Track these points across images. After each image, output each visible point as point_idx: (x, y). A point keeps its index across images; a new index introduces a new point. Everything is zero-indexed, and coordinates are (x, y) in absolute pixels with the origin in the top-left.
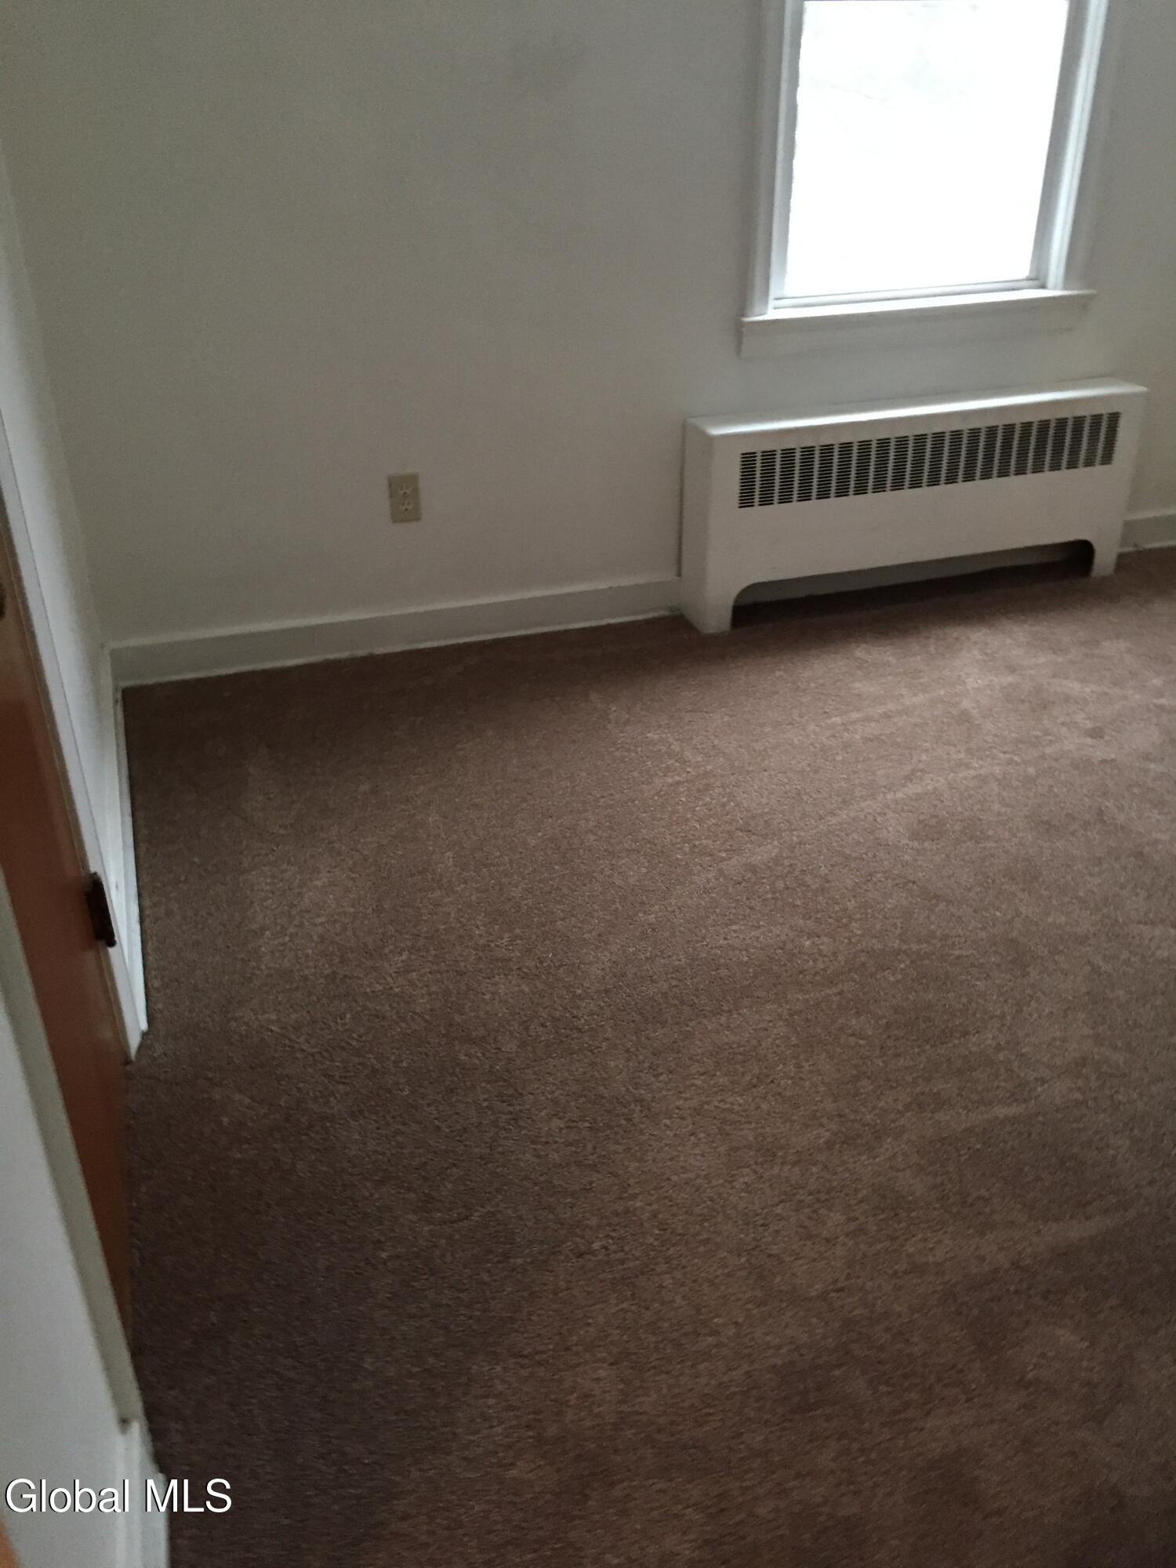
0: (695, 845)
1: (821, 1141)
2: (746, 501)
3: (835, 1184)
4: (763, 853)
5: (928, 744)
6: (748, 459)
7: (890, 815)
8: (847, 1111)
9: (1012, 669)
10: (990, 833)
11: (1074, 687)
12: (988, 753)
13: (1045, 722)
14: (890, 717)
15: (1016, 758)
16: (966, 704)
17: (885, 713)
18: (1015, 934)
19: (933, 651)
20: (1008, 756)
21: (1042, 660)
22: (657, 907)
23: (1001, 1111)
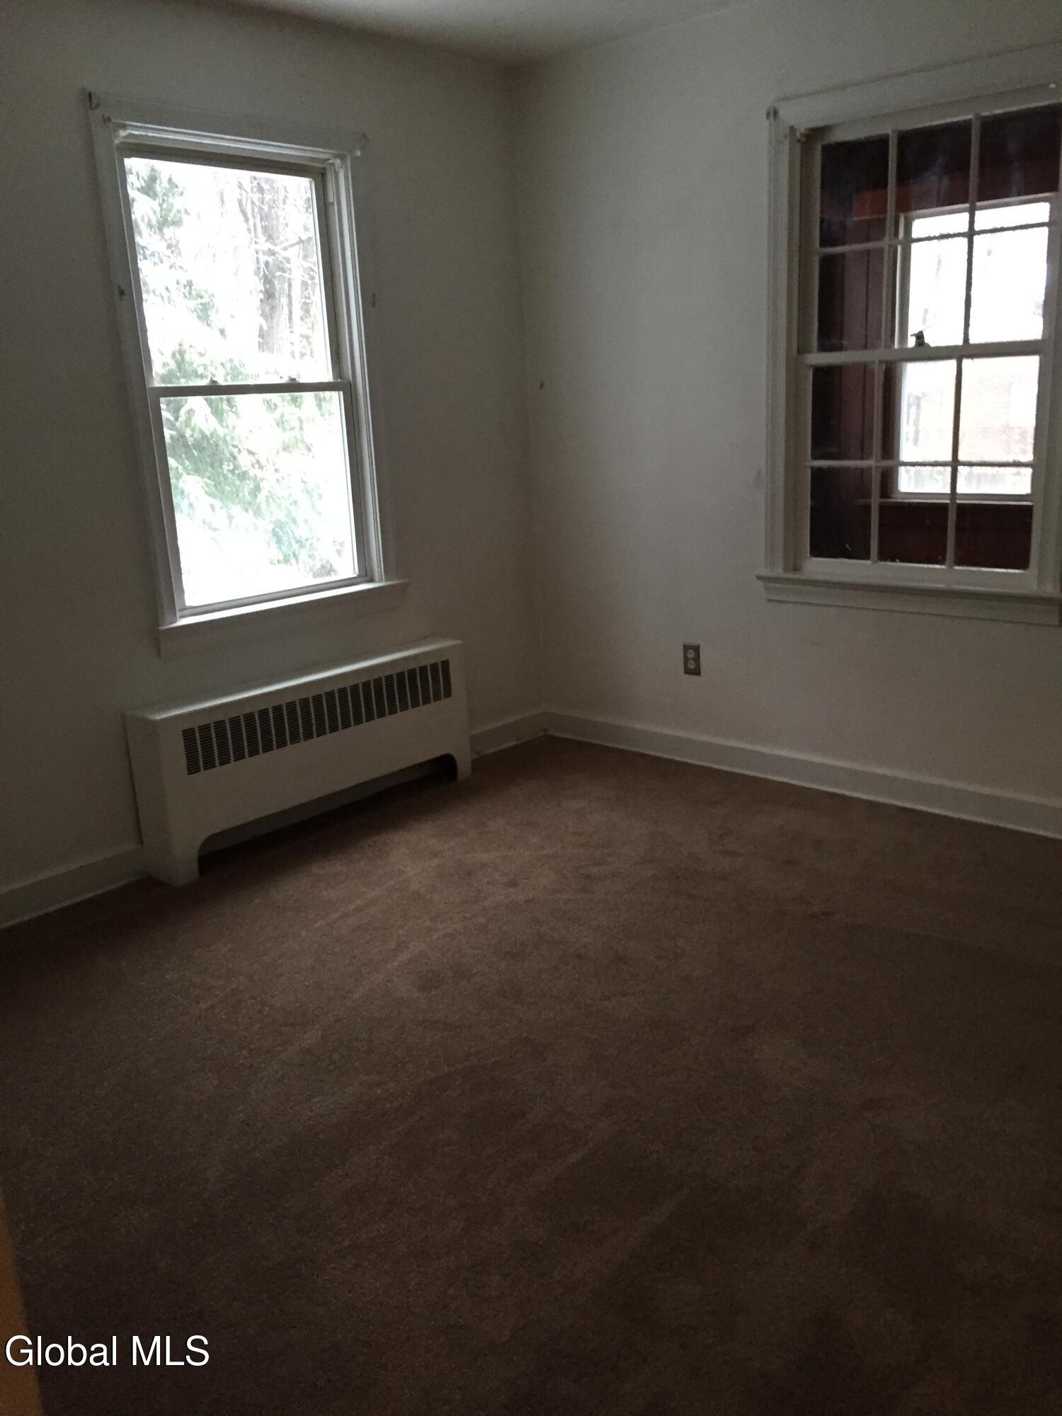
0: (251, 1050)
1: (458, 1230)
2: (193, 768)
3: (483, 1255)
4: (311, 1037)
5: (399, 922)
6: (188, 735)
7: (396, 979)
8: (468, 1201)
9: (435, 855)
10: (475, 971)
11: (483, 857)
12: (446, 916)
13: (475, 885)
14: (362, 910)
15: (467, 915)
16: (414, 887)
17: (357, 908)
18: (525, 1035)
19: (371, 855)
20: (461, 915)
21: (452, 844)
22: (242, 1107)
23: (573, 1158)
